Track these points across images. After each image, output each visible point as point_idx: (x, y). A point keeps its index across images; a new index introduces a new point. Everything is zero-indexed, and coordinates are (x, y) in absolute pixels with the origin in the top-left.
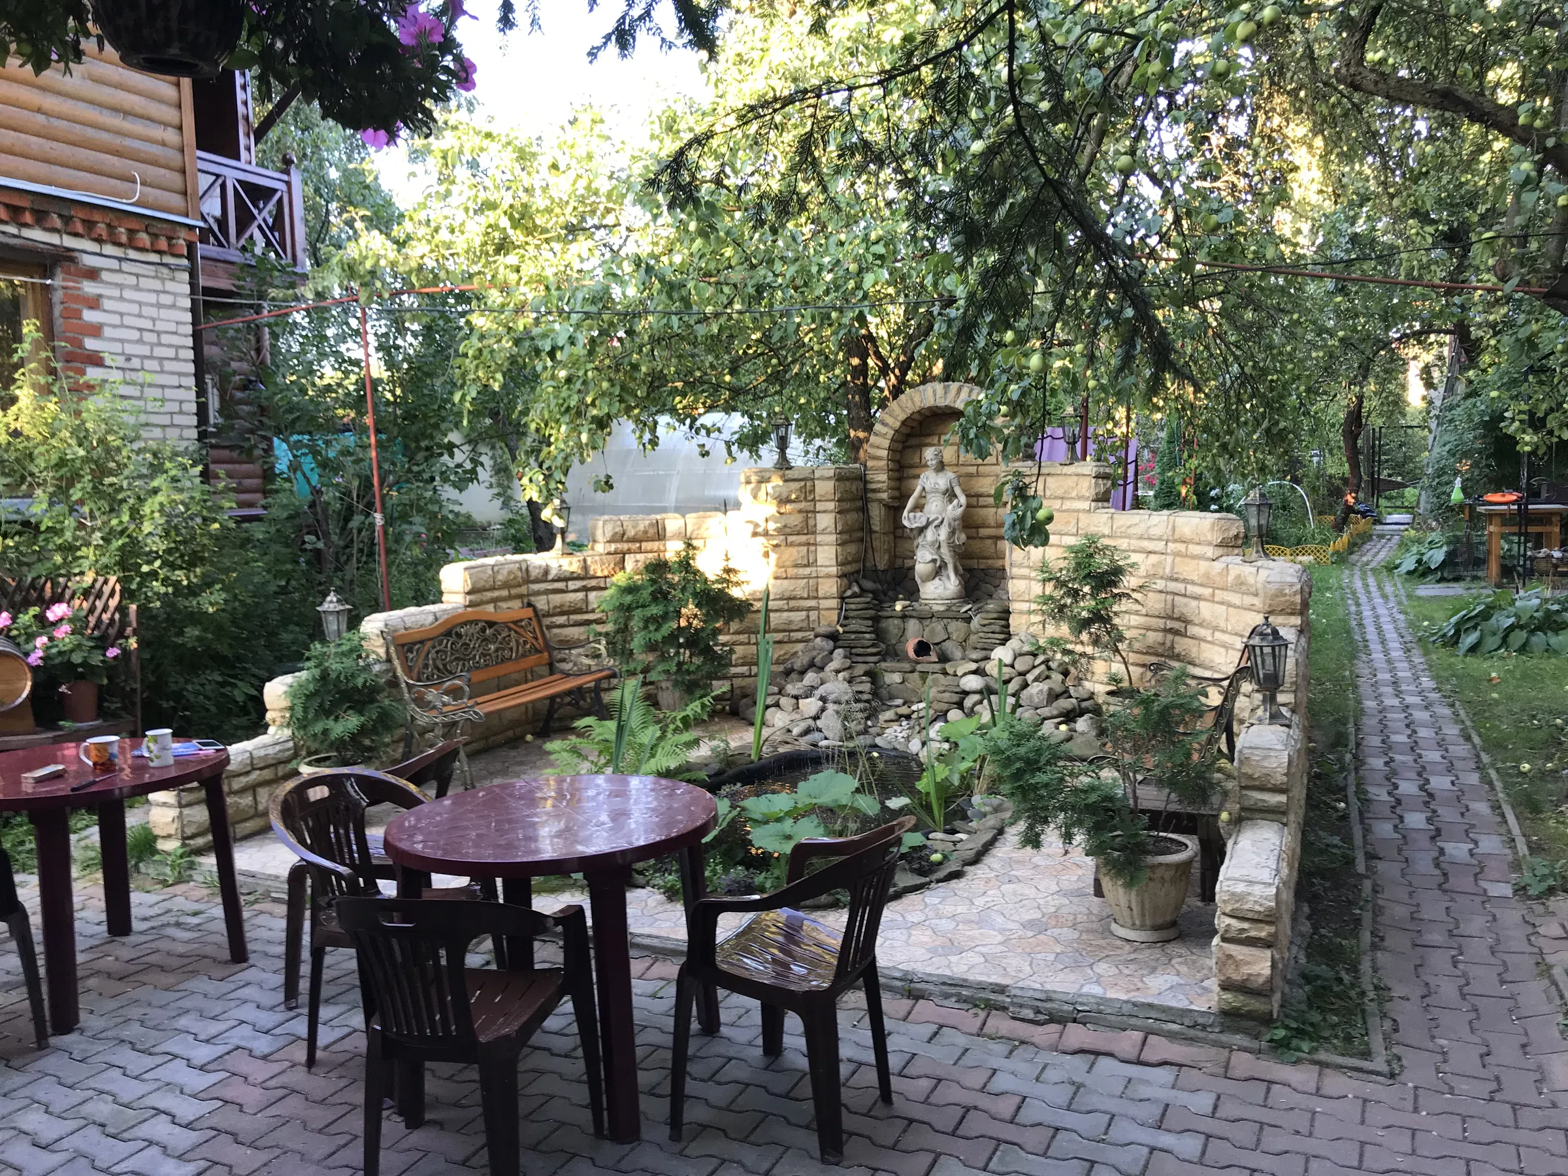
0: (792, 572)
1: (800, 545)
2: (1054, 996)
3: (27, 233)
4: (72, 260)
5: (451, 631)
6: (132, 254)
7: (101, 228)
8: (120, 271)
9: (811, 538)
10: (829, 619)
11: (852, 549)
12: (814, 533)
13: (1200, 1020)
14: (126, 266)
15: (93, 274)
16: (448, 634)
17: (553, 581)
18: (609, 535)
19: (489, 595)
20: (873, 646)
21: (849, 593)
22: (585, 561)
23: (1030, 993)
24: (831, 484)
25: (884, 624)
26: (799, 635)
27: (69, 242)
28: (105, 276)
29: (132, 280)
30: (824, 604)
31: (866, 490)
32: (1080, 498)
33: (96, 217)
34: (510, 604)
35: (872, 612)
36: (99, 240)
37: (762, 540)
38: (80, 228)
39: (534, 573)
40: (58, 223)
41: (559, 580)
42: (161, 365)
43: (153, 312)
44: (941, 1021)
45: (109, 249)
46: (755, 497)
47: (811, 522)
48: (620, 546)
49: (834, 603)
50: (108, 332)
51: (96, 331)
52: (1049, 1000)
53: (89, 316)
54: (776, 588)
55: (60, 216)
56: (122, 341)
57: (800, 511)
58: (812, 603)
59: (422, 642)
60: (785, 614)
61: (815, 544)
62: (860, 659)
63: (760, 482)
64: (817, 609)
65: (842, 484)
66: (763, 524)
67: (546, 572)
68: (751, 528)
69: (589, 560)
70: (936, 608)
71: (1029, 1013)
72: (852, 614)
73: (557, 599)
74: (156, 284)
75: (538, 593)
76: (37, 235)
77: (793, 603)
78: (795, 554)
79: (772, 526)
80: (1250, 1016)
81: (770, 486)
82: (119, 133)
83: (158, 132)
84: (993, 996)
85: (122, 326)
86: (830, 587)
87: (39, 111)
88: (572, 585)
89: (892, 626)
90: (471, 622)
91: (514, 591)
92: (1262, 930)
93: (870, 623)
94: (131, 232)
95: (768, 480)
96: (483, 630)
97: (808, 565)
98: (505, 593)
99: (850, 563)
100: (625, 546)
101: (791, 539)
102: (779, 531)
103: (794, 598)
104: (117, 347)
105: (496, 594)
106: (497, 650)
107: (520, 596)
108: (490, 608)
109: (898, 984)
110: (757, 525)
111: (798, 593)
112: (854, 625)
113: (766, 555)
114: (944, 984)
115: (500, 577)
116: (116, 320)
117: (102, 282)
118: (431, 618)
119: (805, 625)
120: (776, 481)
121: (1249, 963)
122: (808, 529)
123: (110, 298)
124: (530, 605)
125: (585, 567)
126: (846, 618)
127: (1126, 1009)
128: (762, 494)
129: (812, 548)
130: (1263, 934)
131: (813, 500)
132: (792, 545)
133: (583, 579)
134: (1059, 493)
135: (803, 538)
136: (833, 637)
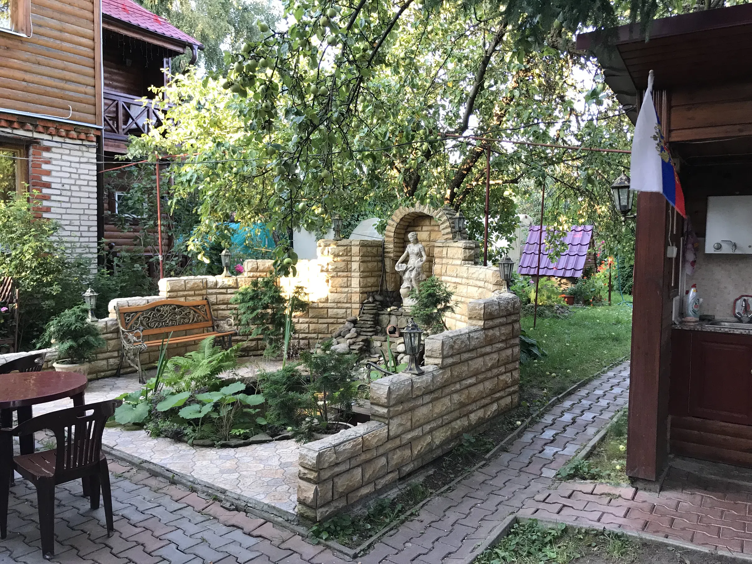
0: (339, 290)
1: (343, 277)
2: (241, 498)
3: (15, 132)
4: (38, 143)
5: (155, 309)
6: (68, 140)
7: (52, 130)
8: (61, 148)
9: (349, 275)
10: (355, 313)
11: (371, 280)
12: (350, 271)
13: (290, 518)
14: (64, 146)
15: (48, 149)
16: (153, 309)
17: (220, 288)
18: (249, 269)
19: (181, 293)
20: (371, 327)
21: (366, 301)
22: (237, 280)
23: (233, 495)
24: (358, 248)
25: (381, 317)
26: (342, 320)
27: (36, 135)
28: (53, 150)
29: (68, 152)
30: (354, 306)
31: (384, 252)
32: (458, 258)
33: (49, 125)
34: (194, 298)
35: (375, 311)
36: (50, 134)
37: (325, 273)
38: (41, 129)
39: (209, 285)
40: (31, 127)
41: (222, 288)
42: (80, 188)
43: (77, 165)
44: (190, 503)
45: (56, 139)
46: (322, 253)
47: (349, 266)
48: (255, 274)
49: (358, 306)
50: (54, 174)
51: (48, 173)
52: (238, 499)
53: (45, 167)
54: (332, 297)
55: (31, 124)
56: (61, 178)
57: (344, 261)
58: (349, 305)
59: (136, 312)
60: (336, 310)
61: (351, 277)
62: (365, 333)
63: (325, 246)
64: (351, 308)
65: (365, 249)
66: (326, 267)
67: (216, 284)
68: (320, 268)
69: (239, 280)
70: (407, 311)
71: (228, 505)
72: (365, 312)
73: (221, 297)
74: (80, 154)
75: (212, 294)
76: (21, 132)
77: (339, 305)
78: (339, 281)
79: (330, 267)
80: (307, 518)
81: (330, 248)
82: (63, 89)
83: (82, 88)
84: (219, 495)
85: (61, 171)
86: (356, 298)
87: (24, 80)
88: (229, 291)
89: (384, 318)
90: (167, 305)
91: (197, 292)
92: (312, 474)
93: (372, 316)
94: (68, 131)
95: (329, 245)
96: (175, 309)
97: (347, 287)
98: (192, 293)
99: (369, 287)
100: (258, 274)
101: (339, 274)
102: (334, 270)
103: (340, 302)
104: (58, 180)
105: (186, 293)
106: (181, 318)
107: (203, 295)
108: (182, 299)
109: (189, 483)
110: (323, 267)
111: (342, 300)
112: (365, 317)
113: (328, 281)
114: (205, 486)
115: (188, 285)
116: (58, 168)
117: (52, 152)
118: (144, 302)
119: (344, 315)
120: (333, 246)
121: (305, 491)
122: (348, 269)
123: (56, 159)
124: (206, 299)
125: (237, 283)
126: (363, 313)
127: (265, 508)
128: (326, 252)
129: (349, 279)
130: (312, 477)
131: (351, 255)
132: (340, 277)
133: (235, 288)
134: (451, 256)
135: (345, 274)
136: (354, 322)
